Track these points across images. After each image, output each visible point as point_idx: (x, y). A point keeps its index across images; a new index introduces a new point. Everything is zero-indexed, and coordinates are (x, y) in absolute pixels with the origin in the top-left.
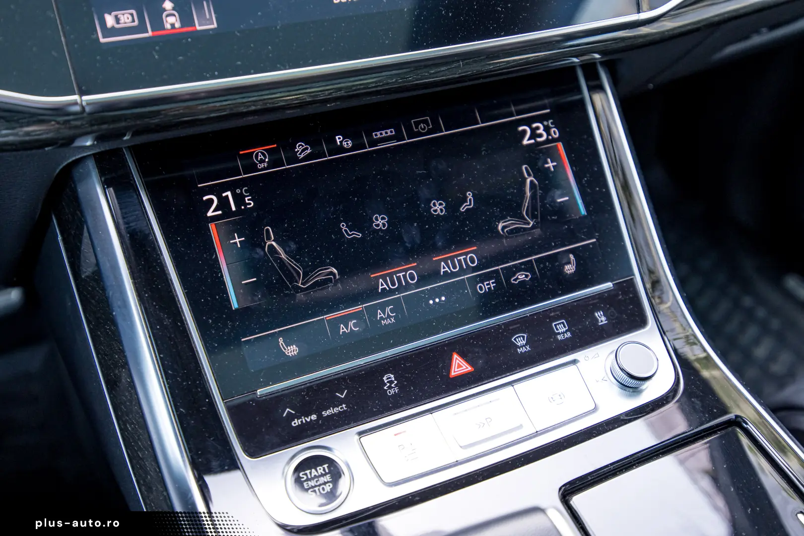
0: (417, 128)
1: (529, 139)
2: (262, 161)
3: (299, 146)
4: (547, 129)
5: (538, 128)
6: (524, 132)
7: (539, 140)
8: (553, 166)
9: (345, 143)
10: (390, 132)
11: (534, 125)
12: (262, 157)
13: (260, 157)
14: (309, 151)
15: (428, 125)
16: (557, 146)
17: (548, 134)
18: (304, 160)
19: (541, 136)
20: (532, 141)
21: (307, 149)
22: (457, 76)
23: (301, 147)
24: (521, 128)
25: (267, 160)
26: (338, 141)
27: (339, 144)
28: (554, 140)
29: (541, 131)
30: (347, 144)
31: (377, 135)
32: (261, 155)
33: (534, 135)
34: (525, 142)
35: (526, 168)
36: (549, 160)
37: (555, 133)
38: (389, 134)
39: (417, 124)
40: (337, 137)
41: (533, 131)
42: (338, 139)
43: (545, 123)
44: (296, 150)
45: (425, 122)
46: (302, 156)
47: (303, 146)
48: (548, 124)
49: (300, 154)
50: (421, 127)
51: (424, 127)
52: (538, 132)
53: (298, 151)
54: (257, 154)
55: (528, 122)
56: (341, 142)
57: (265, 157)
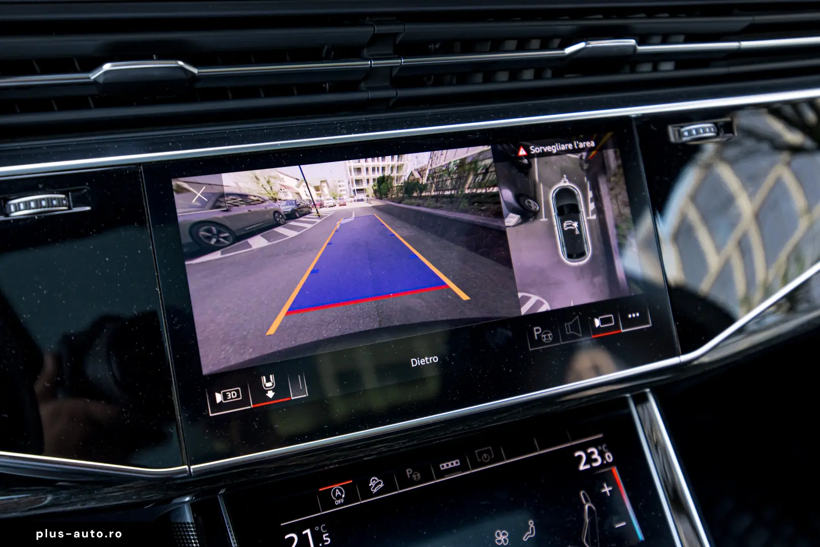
0: (480, 458)
1: (585, 464)
2: (339, 497)
3: (373, 480)
4: (601, 454)
5: (592, 453)
6: (580, 457)
7: (595, 465)
8: (610, 491)
9: (415, 476)
10: (455, 463)
11: (589, 450)
12: (339, 493)
13: (338, 493)
14: (381, 485)
15: (491, 455)
16: (611, 471)
17: (603, 458)
18: (378, 493)
19: (596, 460)
20: (588, 467)
21: (379, 483)
22: (517, 419)
23: (374, 482)
24: (577, 454)
25: (343, 496)
26: (408, 474)
27: (409, 477)
28: (609, 464)
29: (596, 456)
30: (417, 477)
31: (444, 466)
32: (338, 490)
33: (590, 460)
34: (582, 467)
35: (583, 494)
36: (605, 485)
37: (609, 456)
38: (455, 465)
39: (480, 454)
40: (407, 470)
41: (588, 456)
42: (409, 472)
43: (600, 448)
44: (370, 485)
45: (488, 452)
46: (375, 491)
47: (376, 480)
48: (602, 449)
49: (374, 489)
50: (484, 457)
51: (487, 456)
52: (594, 456)
53: (372, 486)
54: (335, 490)
55: (584, 447)
56: (411, 475)
57: (342, 493)
